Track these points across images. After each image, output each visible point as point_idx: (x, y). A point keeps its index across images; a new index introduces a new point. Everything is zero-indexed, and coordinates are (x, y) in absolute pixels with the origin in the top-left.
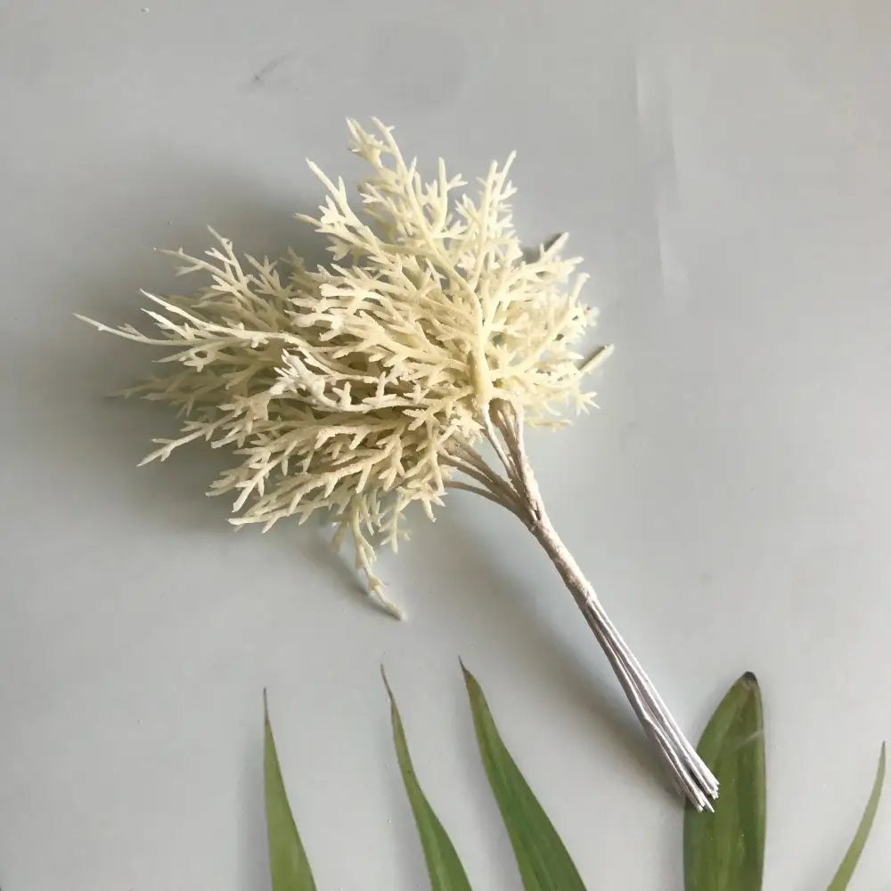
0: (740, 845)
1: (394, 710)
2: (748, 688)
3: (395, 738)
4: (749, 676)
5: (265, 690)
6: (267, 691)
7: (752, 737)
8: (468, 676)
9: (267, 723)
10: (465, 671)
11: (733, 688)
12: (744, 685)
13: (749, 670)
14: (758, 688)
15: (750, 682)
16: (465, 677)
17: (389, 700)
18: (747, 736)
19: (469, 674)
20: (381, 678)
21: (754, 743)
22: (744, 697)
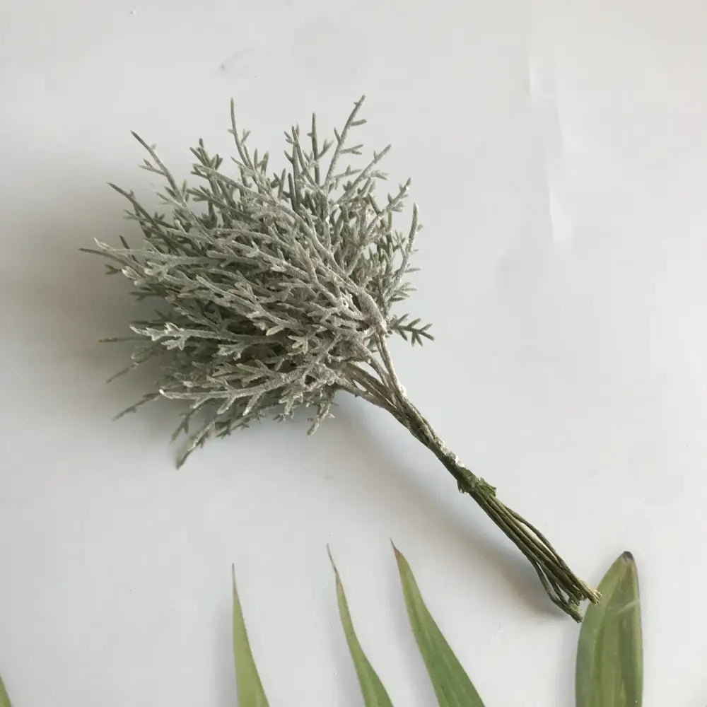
0: (623, 695)
1: (338, 581)
2: (627, 564)
3: (339, 605)
4: (628, 555)
5: (233, 565)
6: (235, 567)
7: (630, 605)
8: (398, 555)
9: (235, 592)
10: (396, 550)
11: (614, 564)
12: (623, 562)
13: (632, 553)
14: (635, 563)
15: (628, 559)
16: (396, 555)
17: (334, 574)
18: (626, 604)
19: (398, 552)
20: (328, 555)
21: (632, 610)
22: (623, 572)
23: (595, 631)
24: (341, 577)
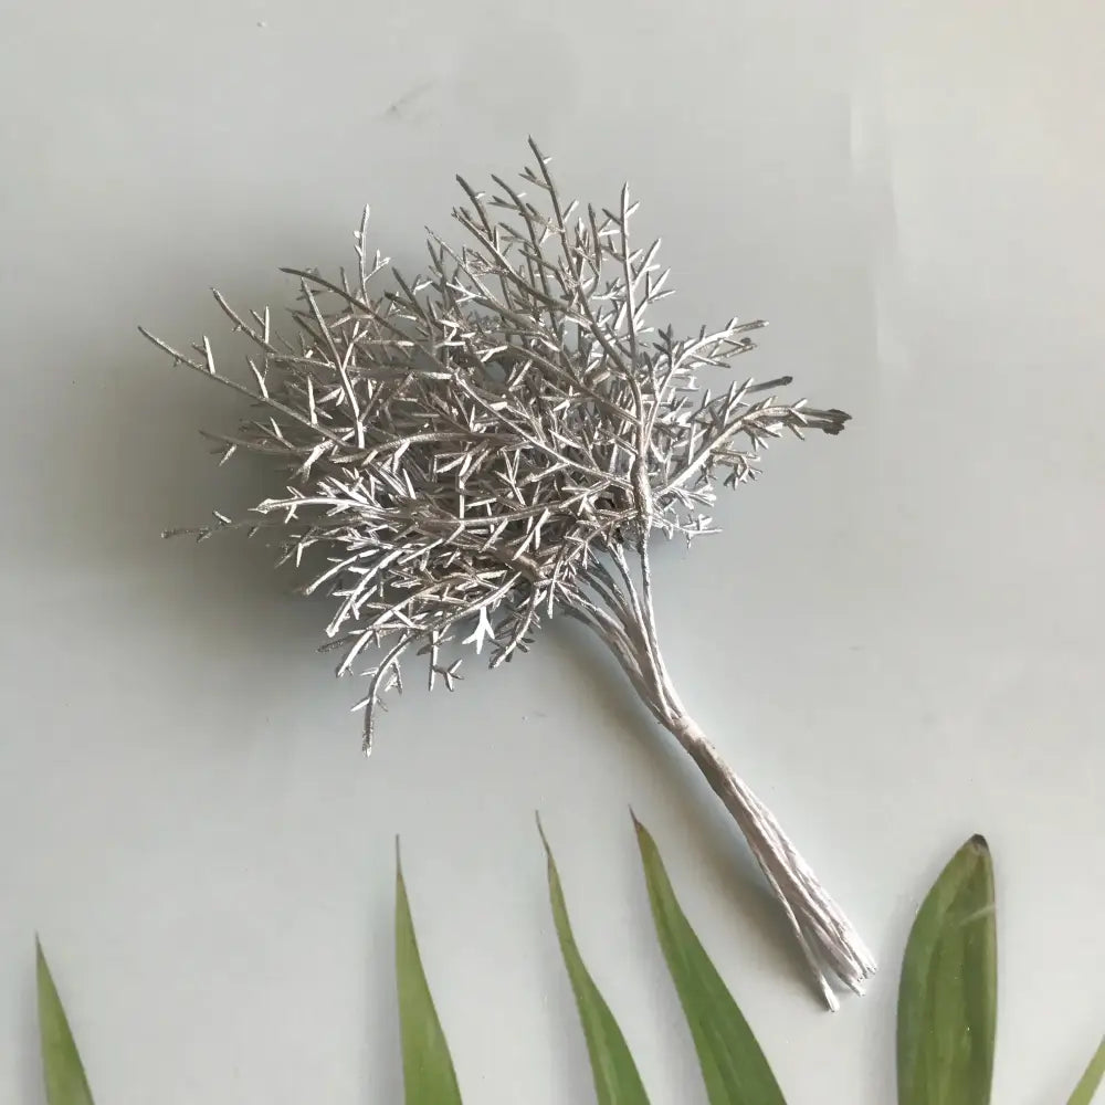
0: (966, 1042)
1: (551, 865)
2: (977, 854)
3: (552, 900)
4: (979, 840)
5: (397, 838)
6: (401, 838)
7: (981, 912)
8: (639, 828)
9: (400, 877)
10: (636, 823)
11: (958, 852)
12: (973, 850)
13: (979, 833)
14: (989, 855)
15: (979, 846)
16: (636, 829)
17: (545, 853)
18: (974, 911)
19: (640, 824)
20: (536, 827)
21: (984, 920)
22: (971, 865)
23: (929, 950)
24: (555, 858)
